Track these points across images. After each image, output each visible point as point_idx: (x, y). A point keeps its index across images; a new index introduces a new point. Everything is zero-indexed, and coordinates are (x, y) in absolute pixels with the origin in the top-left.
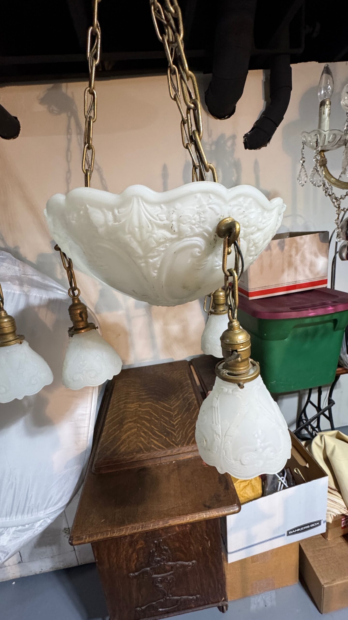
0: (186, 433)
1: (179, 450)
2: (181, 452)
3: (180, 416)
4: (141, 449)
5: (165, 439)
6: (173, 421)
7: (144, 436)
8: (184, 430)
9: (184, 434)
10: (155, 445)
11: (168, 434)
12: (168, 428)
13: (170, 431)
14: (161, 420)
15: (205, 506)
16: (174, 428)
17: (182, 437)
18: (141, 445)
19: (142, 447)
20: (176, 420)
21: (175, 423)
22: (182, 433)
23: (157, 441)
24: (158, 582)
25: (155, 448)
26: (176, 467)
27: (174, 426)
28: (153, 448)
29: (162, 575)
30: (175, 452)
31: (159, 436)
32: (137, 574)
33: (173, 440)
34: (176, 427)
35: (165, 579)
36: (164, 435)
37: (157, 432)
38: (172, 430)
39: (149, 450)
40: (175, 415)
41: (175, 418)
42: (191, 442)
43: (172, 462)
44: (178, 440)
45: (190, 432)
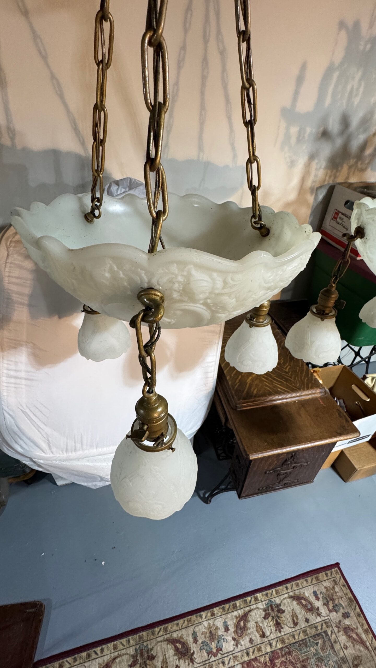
0: (301, 379)
1: (301, 393)
2: (303, 394)
3: (287, 364)
4: (271, 392)
5: (287, 384)
6: (284, 368)
7: (266, 381)
8: (298, 377)
9: (300, 380)
10: (281, 389)
11: (286, 380)
12: (284, 375)
13: (286, 377)
15: (337, 433)
16: (288, 374)
17: (299, 382)
18: (269, 389)
19: (271, 390)
20: (287, 367)
21: (287, 370)
22: (298, 379)
23: (279, 385)
24: (281, 475)
25: (282, 391)
26: (301, 406)
27: (288, 373)
28: (281, 392)
29: (286, 471)
30: (298, 394)
31: (280, 382)
32: (271, 472)
33: (293, 385)
34: (290, 373)
35: (286, 473)
36: (284, 381)
37: (276, 378)
38: (287, 376)
39: (278, 393)
40: (283, 363)
41: (284, 366)
42: (310, 387)
43: (296, 401)
44: (298, 385)
45: (305, 378)
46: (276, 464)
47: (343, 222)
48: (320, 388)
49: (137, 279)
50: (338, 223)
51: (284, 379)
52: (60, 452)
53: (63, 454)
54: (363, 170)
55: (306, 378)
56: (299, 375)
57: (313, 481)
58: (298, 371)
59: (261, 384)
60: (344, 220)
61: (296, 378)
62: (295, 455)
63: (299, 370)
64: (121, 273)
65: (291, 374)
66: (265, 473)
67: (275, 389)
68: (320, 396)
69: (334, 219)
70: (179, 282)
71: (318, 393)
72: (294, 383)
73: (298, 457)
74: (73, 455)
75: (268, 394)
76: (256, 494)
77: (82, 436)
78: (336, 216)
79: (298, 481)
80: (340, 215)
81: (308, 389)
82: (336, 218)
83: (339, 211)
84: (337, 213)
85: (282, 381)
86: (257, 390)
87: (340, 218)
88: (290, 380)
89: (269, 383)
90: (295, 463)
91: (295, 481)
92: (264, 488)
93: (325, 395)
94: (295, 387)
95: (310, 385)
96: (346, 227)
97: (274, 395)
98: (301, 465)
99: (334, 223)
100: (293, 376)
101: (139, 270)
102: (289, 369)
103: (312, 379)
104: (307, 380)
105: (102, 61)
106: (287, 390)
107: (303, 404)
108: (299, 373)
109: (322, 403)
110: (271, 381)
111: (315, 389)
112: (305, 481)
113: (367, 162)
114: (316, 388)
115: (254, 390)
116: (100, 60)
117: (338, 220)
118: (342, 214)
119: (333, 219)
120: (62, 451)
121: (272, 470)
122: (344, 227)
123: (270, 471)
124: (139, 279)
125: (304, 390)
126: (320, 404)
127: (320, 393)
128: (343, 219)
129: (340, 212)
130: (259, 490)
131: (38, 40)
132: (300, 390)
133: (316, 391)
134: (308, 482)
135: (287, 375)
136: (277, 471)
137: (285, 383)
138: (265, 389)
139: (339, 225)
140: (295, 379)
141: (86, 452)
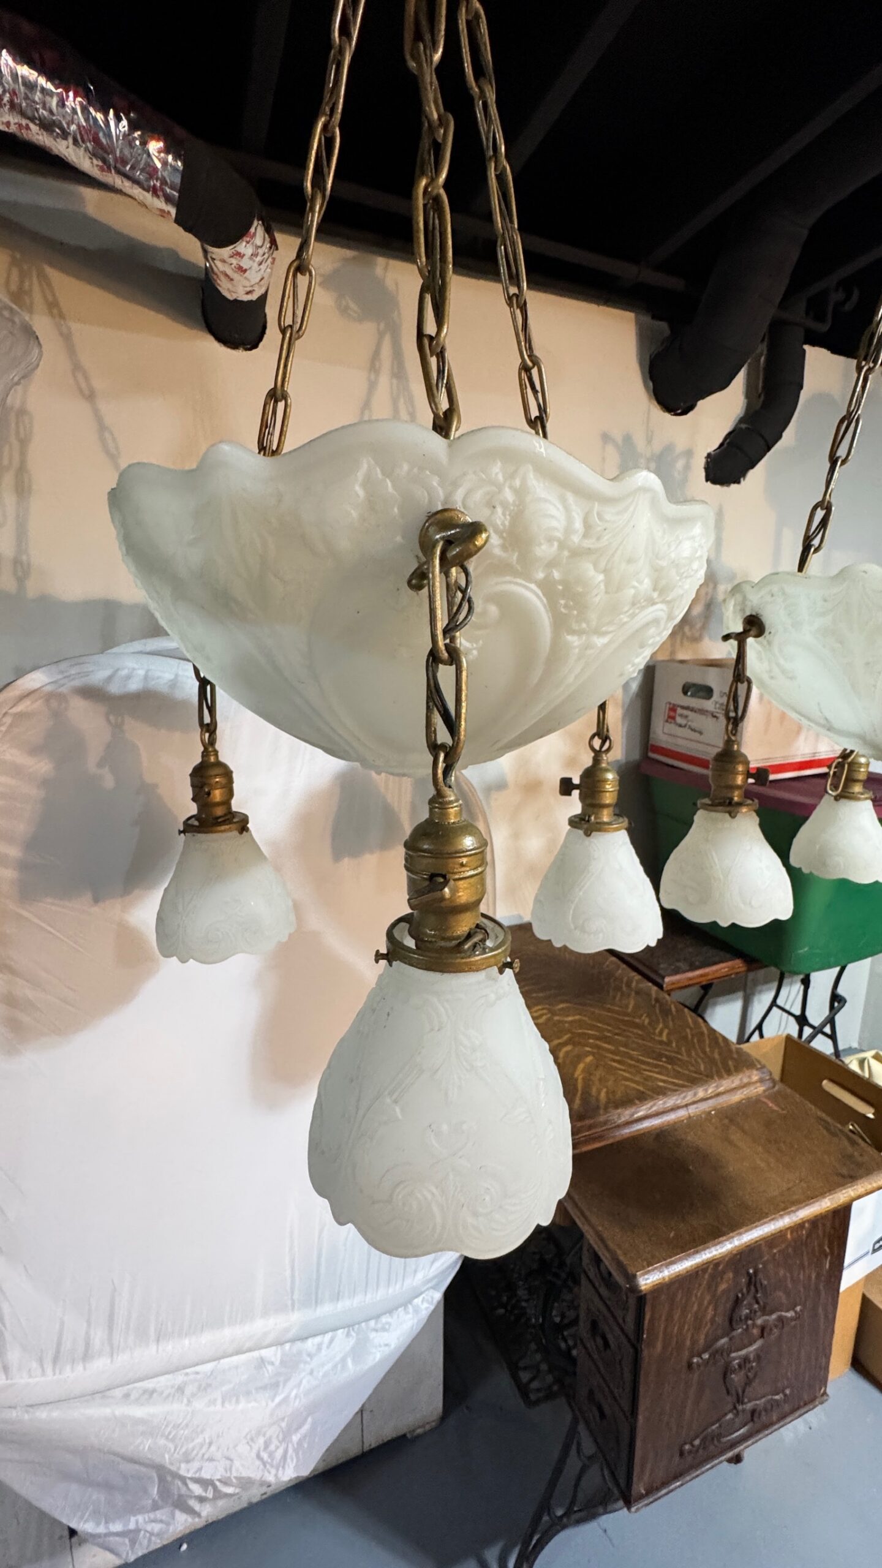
0: (705, 1054)
1: (717, 1087)
2: (721, 1089)
3: (661, 1026)
4: (643, 1093)
5: (674, 1070)
6: (655, 1035)
7: (623, 1068)
9: (702, 1055)
10: (664, 1081)
11: (671, 1060)
12: (660, 1049)
13: (667, 1053)
14: (630, 1037)
15: (843, 1176)
16: (672, 1047)
17: (704, 1062)
18: (632, 1085)
19: (641, 1089)
20: (661, 1033)
21: (664, 1038)
22: (697, 1054)
23: (658, 1073)
24: (734, 1371)
25: (670, 1086)
26: (726, 1121)
27: (669, 1043)
28: (666, 1088)
29: (743, 1352)
30: (710, 1090)
31: (656, 1066)
32: (706, 1356)
33: (692, 1068)
34: (674, 1045)
35: (746, 1360)
36: (665, 1062)
37: (641, 1058)
38: (669, 1051)
39: (661, 1092)
40: (650, 1024)
41: (656, 1029)
42: (732, 1068)
43: (710, 1113)
44: (702, 1067)
45: (712, 1052)
46: (712, 1321)
47: (688, 721)
48: (757, 1069)
49: (422, 496)
50: (680, 726)
51: (664, 1059)
52: (34, 1365)
53: (44, 1373)
54: (696, 640)
55: (716, 1051)
56: (697, 1046)
57: (825, 1393)
58: (690, 1036)
59: (612, 1078)
60: (690, 718)
61: (693, 1054)
62: (756, 1272)
63: (693, 1035)
64: (389, 484)
65: (676, 1045)
66: (690, 1365)
67: (650, 1083)
68: (765, 1091)
69: (670, 720)
70: (505, 505)
71: (756, 1082)
72: (693, 1065)
73: (765, 1282)
74: (76, 1376)
75: (638, 1099)
76: (676, 1478)
77: (115, 1290)
78: (672, 714)
79: (785, 1395)
80: (679, 711)
81: (729, 1073)
82: (673, 718)
83: (674, 705)
84: (673, 709)
85: (661, 1063)
86: (607, 1093)
87: (681, 715)
88: (679, 1059)
89: (629, 1072)
90: (765, 1310)
91: (777, 1397)
92: (697, 1442)
93: (774, 1087)
94: (696, 1072)
95: (730, 1063)
96: (697, 729)
97: (652, 1098)
98: (781, 1319)
99: (671, 728)
100: (683, 1049)
101: (428, 472)
102: (668, 1034)
103: (730, 1051)
104: (720, 1054)
105: (291, 326)
106: (681, 1082)
107: (731, 1116)
108: (695, 1041)
109: (776, 1108)
110: (635, 1066)
111: (747, 1073)
112: (806, 1397)
113: (699, 626)
114: (748, 1069)
115: (599, 1092)
116: (286, 325)
117: (679, 720)
118: (683, 708)
119: (667, 721)
120: (41, 1362)
121: (704, 1351)
122: (694, 730)
123: (699, 1356)
124: (426, 494)
125: (721, 1077)
126: (773, 1111)
127: (761, 1081)
128: (686, 717)
129: (678, 706)
130: (682, 1454)
131: (107, 435)
132: (712, 1078)
133: (749, 1077)
134: (813, 1400)
135: (669, 1048)
136: (720, 1352)
137: (670, 1067)
138: (626, 1086)
139: (681, 729)
140: (689, 1055)
141: (122, 1359)
